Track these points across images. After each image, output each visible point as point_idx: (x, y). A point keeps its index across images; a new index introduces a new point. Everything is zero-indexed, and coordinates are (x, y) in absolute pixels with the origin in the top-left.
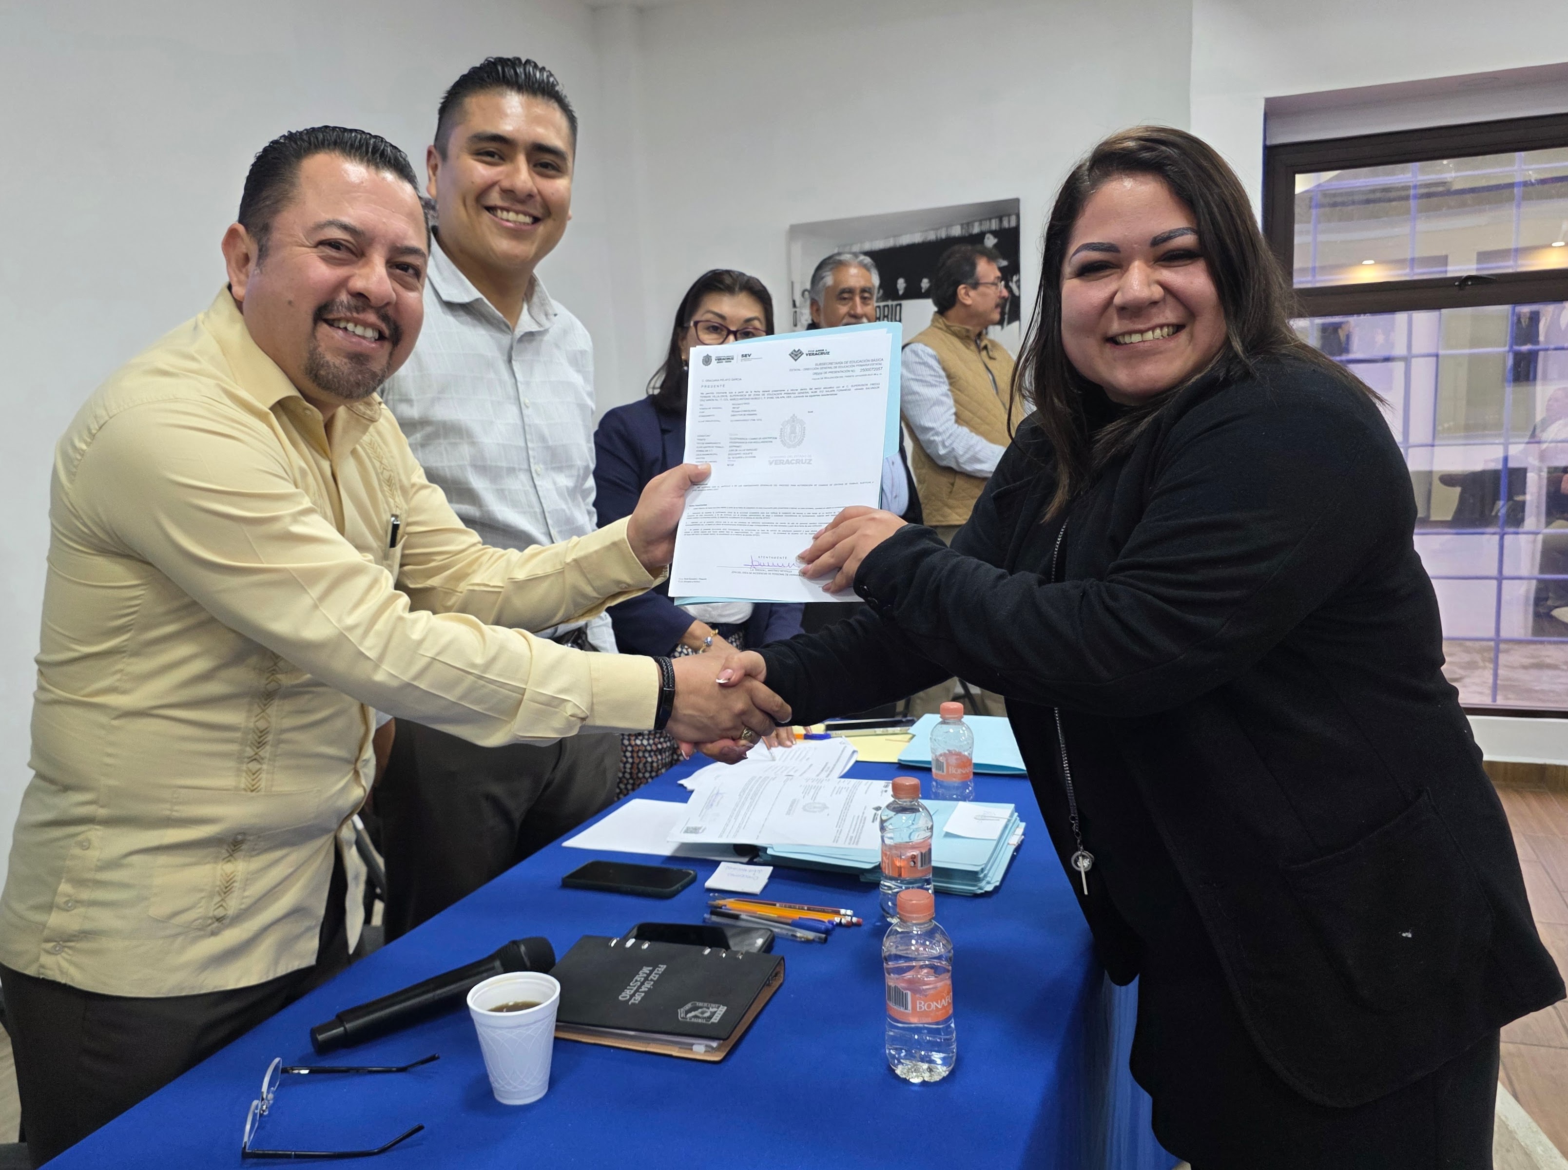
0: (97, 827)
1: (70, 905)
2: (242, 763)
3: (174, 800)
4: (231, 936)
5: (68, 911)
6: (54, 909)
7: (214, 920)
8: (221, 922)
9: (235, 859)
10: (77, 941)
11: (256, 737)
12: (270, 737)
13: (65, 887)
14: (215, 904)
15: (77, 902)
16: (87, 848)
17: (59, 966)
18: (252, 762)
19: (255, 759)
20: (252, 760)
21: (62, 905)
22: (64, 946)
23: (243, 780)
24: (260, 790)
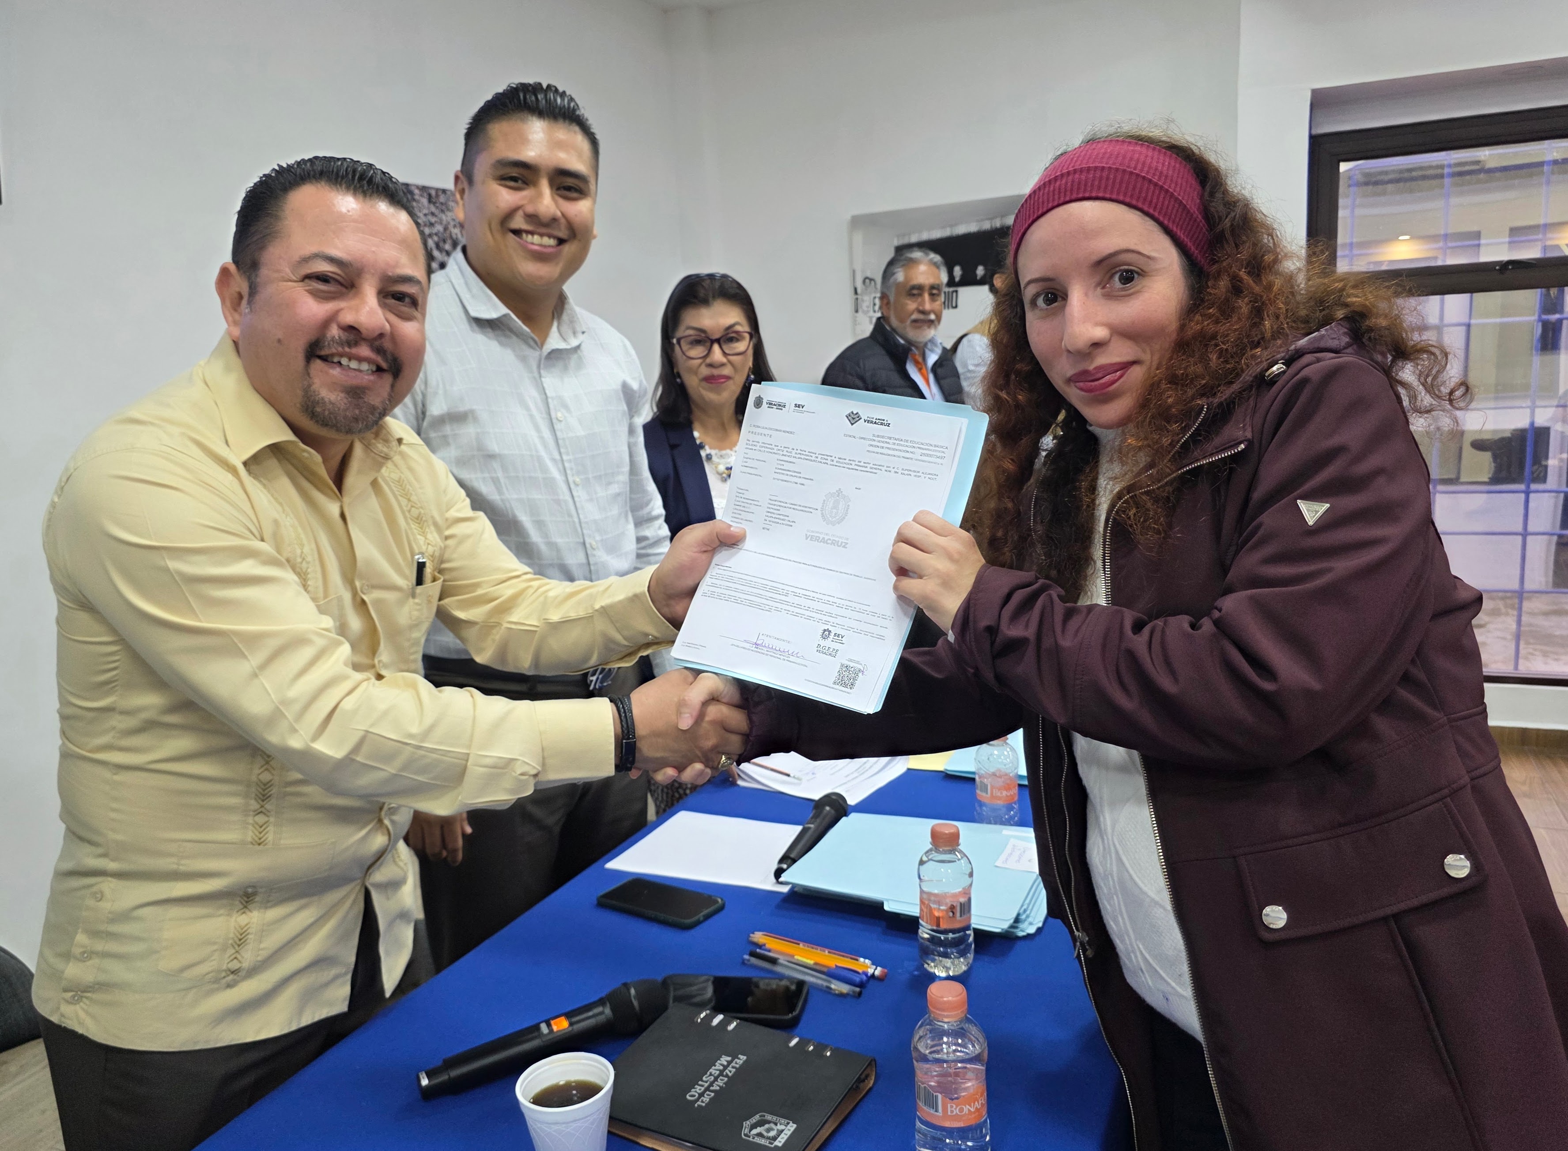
0: (110, 879)
1: (86, 955)
2: (247, 815)
3: (180, 855)
4: (249, 989)
5: (84, 961)
6: (72, 959)
7: (229, 973)
8: (236, 975)
9: (250, 911)
10: (93, 992)
11: (260, 790)
12: (274, 791)
13: (81, 938)
14: (230, 956)
15: (92, 952)
16: (101, 900)
17: (77, 1016)
18: (259, 815)
19: (261, 812)
20: (259, 813)
21: (79, 956)
22: (82, 997)
23: (250, 833)
24: (266, 844)
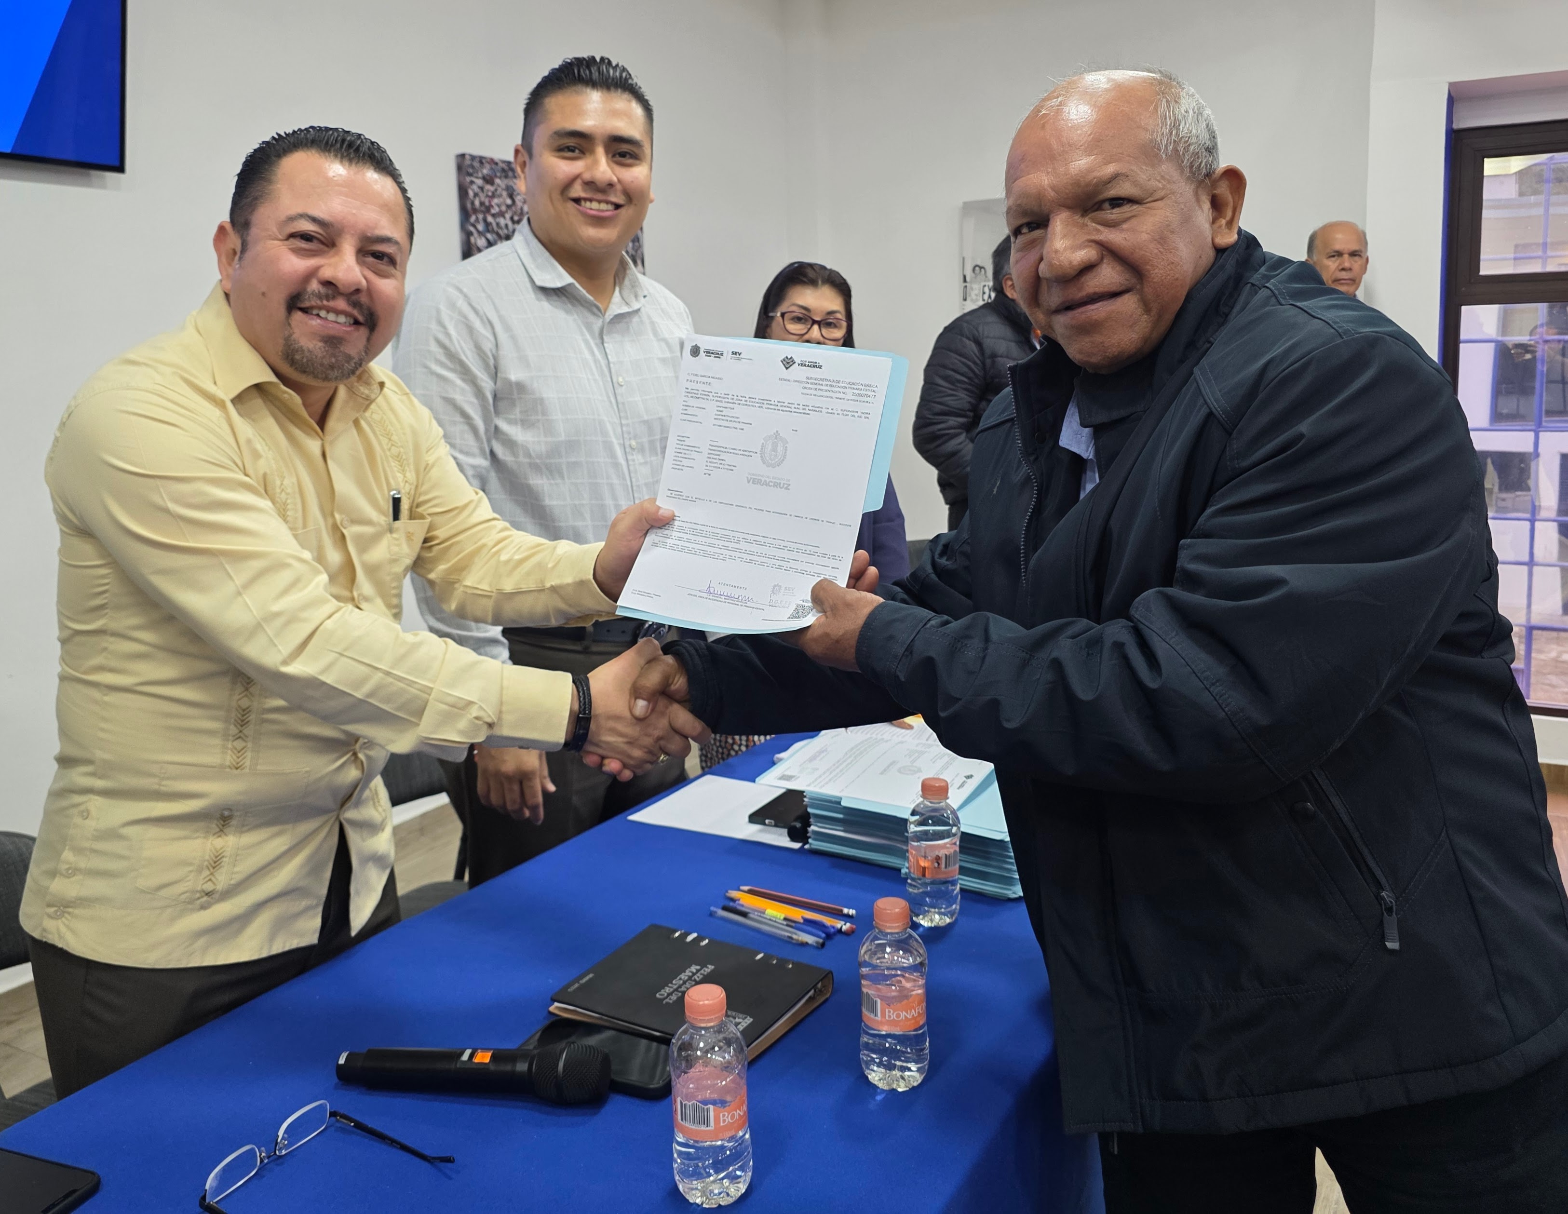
0: (96, 796)
1: (70, 871)
2: (228, 740)
3: (163, 776)
4: (222, 910)
5: (69, 878)
6: (58, 875)
7: (203, 894)
8: (210, 897)
9: (226, 835)
10: (75, 907)
11: (239, 716)
12: (252, 717)
13: (68, 855)
14: (205, 878)
15: (76, 870)
16: (87, 818)
17: (58, 929)
18: (237, 741)
19: (240, 737)
20: (237, 739)
21: (64, 872)
22: (64, 912)
23: (228, 758)
24: (244, 768)
